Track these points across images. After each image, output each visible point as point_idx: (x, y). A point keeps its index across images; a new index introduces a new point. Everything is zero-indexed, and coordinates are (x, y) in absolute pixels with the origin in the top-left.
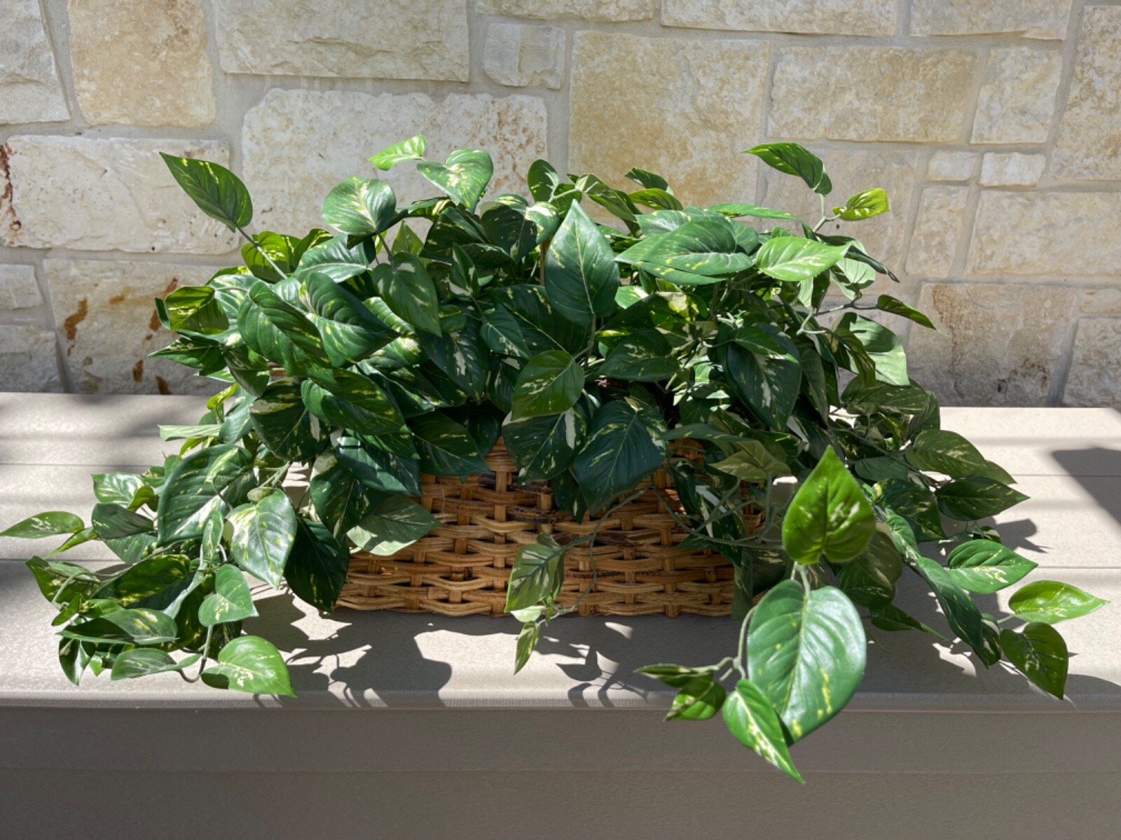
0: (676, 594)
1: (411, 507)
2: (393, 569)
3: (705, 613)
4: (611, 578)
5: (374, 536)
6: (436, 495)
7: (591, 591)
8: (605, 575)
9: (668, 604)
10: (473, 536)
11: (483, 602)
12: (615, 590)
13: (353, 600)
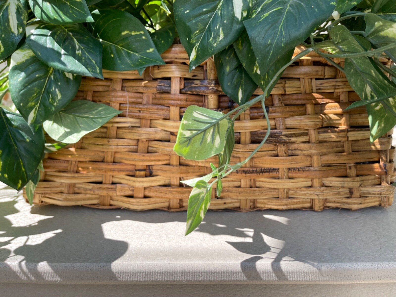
0: (323, 188)
1: (100, 109)
2: (88, 168)
3: (347, 206)
4: (267, 174)
5: (68, 130)
6: (122, 100)
7: (251, 187)
8: (263, 171)
9: (316, 197)
10: (152, 137)
11: (161, 197)
12: (271, 186)
13: (56, 196)
